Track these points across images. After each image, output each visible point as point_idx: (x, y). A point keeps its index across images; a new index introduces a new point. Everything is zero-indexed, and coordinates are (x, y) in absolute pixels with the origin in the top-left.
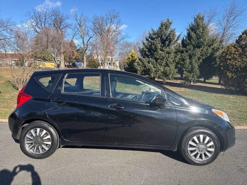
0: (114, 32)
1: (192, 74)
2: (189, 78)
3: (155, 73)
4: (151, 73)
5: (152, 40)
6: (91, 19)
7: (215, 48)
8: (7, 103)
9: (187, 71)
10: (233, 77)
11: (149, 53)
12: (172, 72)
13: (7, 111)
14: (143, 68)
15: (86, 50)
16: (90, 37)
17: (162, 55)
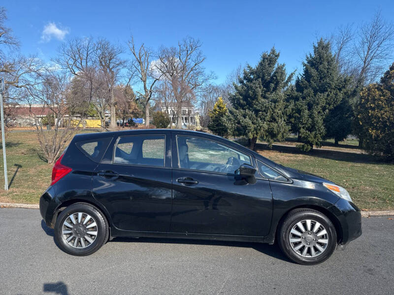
0: (192, 70)
1: (314, 133)
2: (310, 139)
3: (255, 132)
4: (249, 132)
5: (248, 82)
6: (156, 52)
7: (349, 92)
8: (33, 181)
9: (305, 128)
10: (378, 136)
11: (245, 102)
12: (282, 130)
13: (33, 192)
14: (237, 124)
15: (149, 99)
16: (155, 79)
17: (265, 105)
